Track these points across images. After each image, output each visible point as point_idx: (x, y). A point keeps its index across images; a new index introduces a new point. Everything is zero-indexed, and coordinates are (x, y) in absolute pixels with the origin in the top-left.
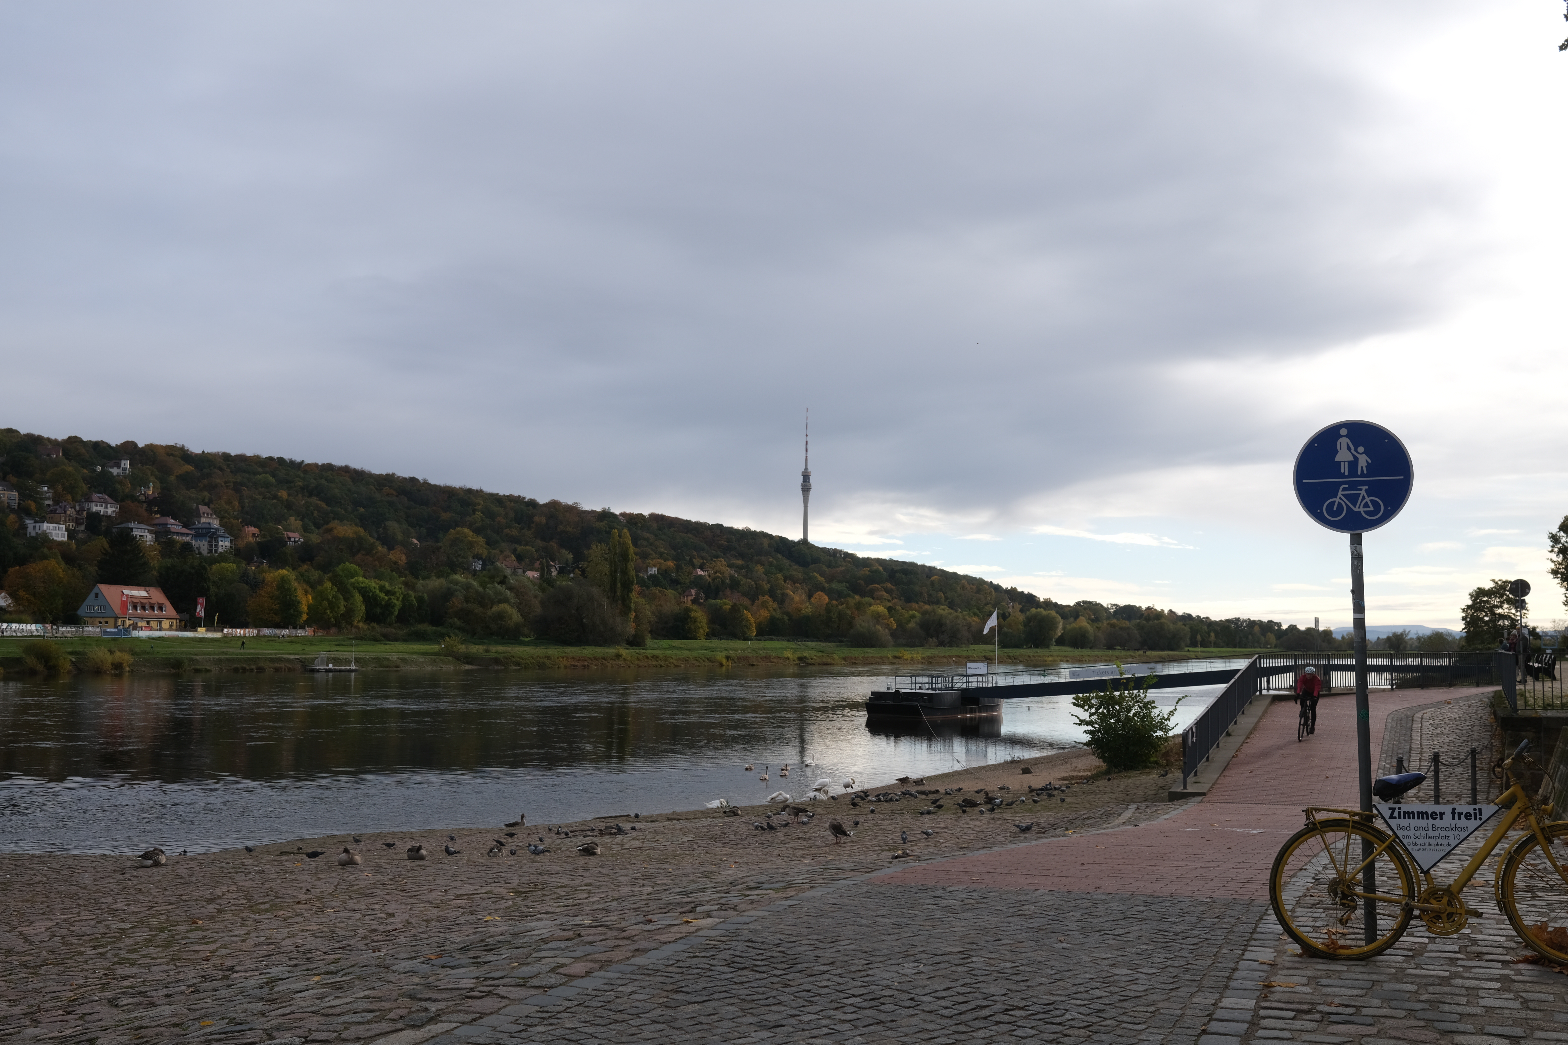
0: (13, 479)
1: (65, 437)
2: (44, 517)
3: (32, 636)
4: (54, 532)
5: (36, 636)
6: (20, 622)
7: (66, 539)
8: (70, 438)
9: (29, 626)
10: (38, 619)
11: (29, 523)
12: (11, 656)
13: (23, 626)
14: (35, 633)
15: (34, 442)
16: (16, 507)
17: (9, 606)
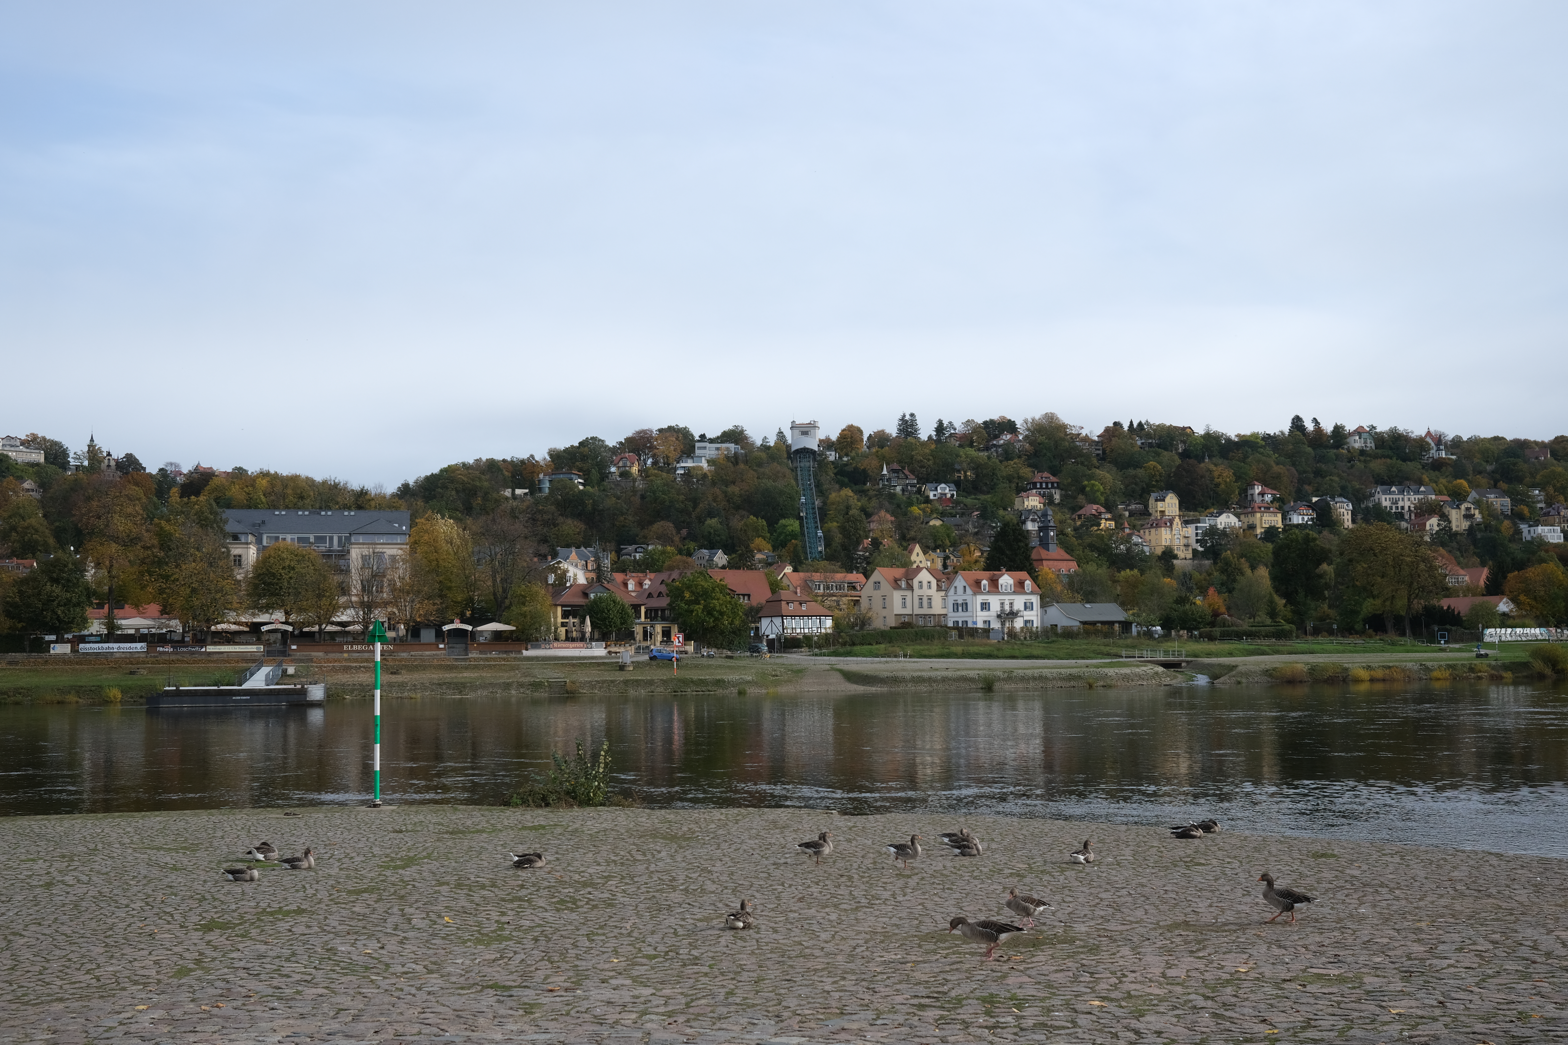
0: (1503, 485)
1: (1552, 438)
2: (1538, 520)
3: (1537, 640)
4: (1549, 535)
5: (1541, 640)
6: (1523, 626)
7: (1562, 541)
8: (1556, 438)
9: (1533, 631)
10: (1542, 623)
11: (1524, 527)
12: (1518, 660)
13: (1527, 630)
14: (1540, 637)
15: (1521, 447)
16: (1509, 513)
17: (1511, 611)
